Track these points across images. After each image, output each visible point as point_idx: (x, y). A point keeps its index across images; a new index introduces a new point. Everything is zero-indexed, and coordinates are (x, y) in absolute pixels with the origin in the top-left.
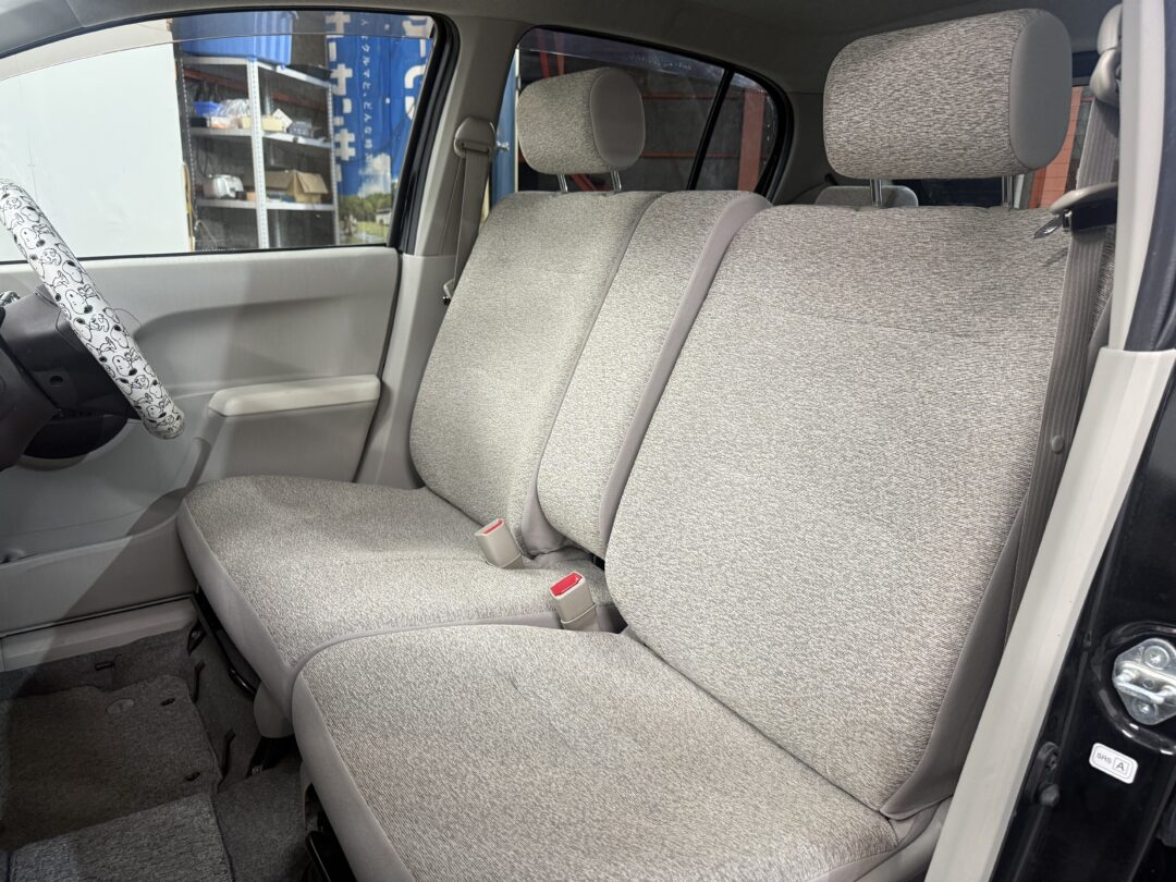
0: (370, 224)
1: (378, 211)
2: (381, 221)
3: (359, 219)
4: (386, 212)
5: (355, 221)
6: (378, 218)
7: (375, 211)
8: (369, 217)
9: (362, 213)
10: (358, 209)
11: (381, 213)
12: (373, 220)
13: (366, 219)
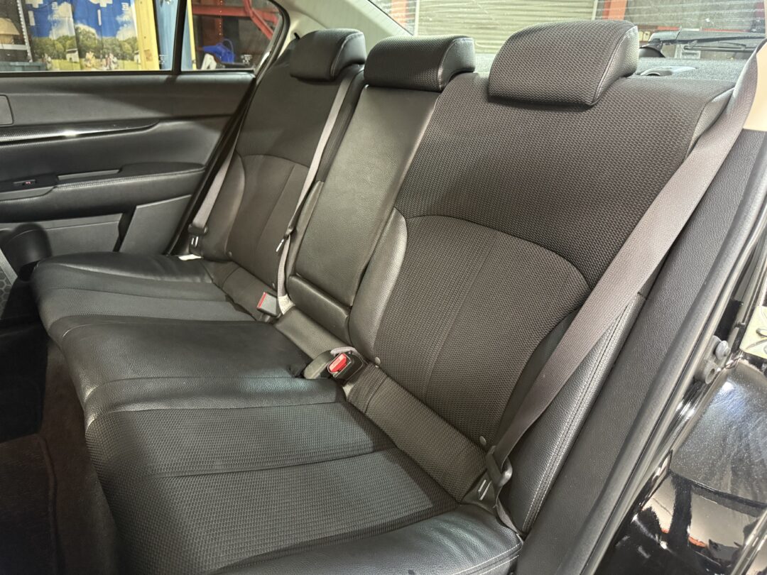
0: (62, 60)
1: (67, 50)
2: (71, 59)
3: (53, 58)
4: (74, 52)
5: (49, 59)
6: (68, 56)
7: (65, 51)
8: (61, 55)
9: (55, 52)
10: (51, 48)
11: (69, 52)
12: (64, 58)
13: (59, 58)
